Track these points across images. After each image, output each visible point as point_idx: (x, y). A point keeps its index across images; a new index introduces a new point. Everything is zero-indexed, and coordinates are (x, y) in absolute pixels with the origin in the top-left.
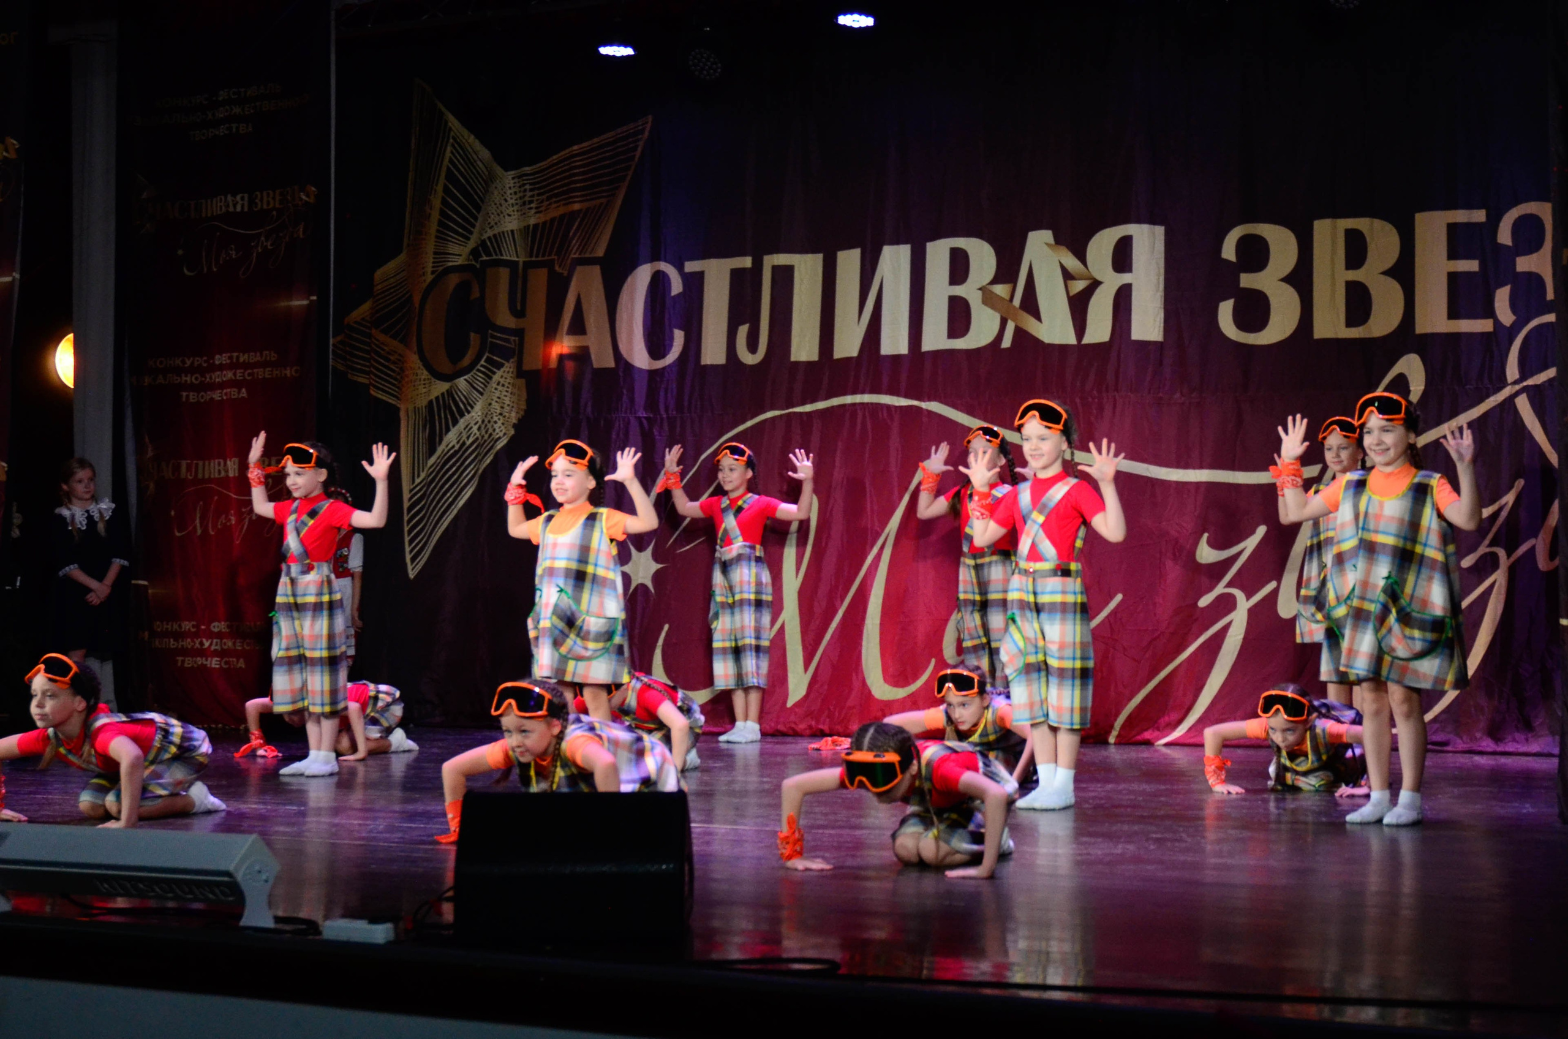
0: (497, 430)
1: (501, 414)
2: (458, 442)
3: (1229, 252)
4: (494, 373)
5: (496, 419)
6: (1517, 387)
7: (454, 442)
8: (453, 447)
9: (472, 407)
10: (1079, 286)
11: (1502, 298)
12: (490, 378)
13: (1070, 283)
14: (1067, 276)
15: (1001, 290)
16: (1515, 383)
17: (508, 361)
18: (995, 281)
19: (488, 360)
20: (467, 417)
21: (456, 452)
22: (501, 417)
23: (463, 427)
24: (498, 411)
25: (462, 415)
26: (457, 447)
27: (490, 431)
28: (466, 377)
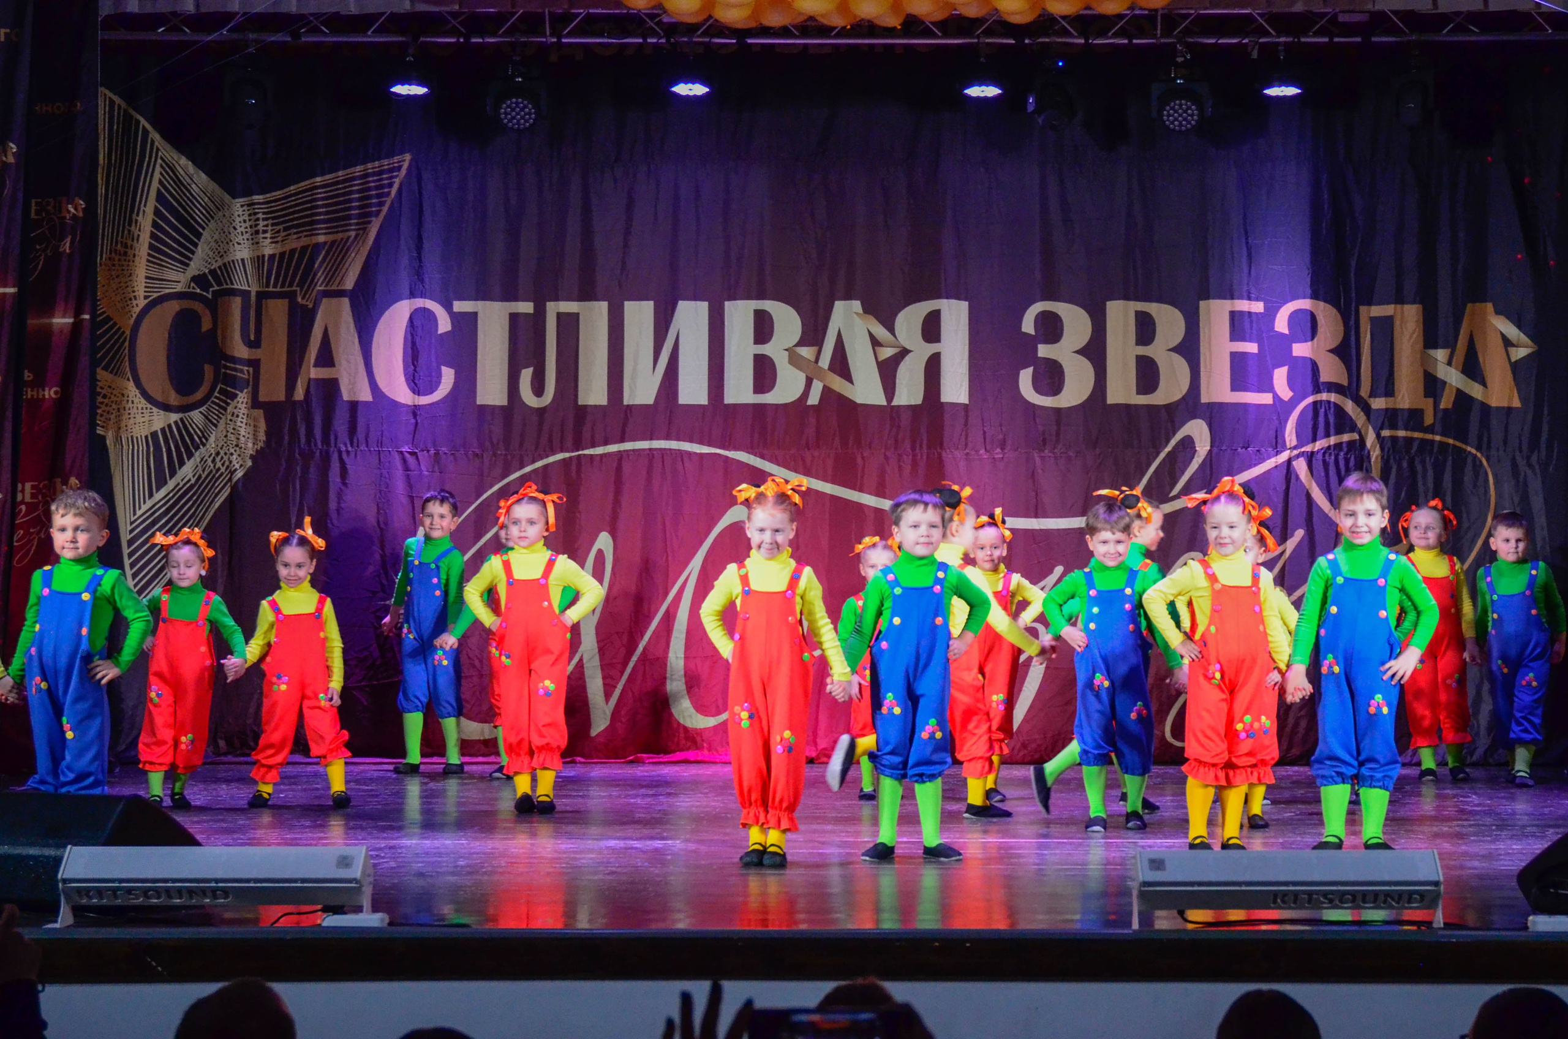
0: (235, 462)
1: (237, 446)
2: (194, 476)
3: (1028, 325)
4: (228, 404)
5: (232, 451)
6: (1295, 452)
7: (190, 476)
8: (190, 480)
9: (207, 440)
10: (887, 353)
11: (1280, 376)
12: (225, 409)
13: (878, 349)
14: (875, 343)
15: (807, 352)
16: (1295, 448)
17: (242, 392)
18: (801, 343)
19: (221, 392)
20: (202, 449)
21: (192, 486)
22: (238, 449)
23: (198, 460)
24: (234, 443)
25: (197, 448)
26: (193, 481)
27: (227, 463)
28: (201, 410)
